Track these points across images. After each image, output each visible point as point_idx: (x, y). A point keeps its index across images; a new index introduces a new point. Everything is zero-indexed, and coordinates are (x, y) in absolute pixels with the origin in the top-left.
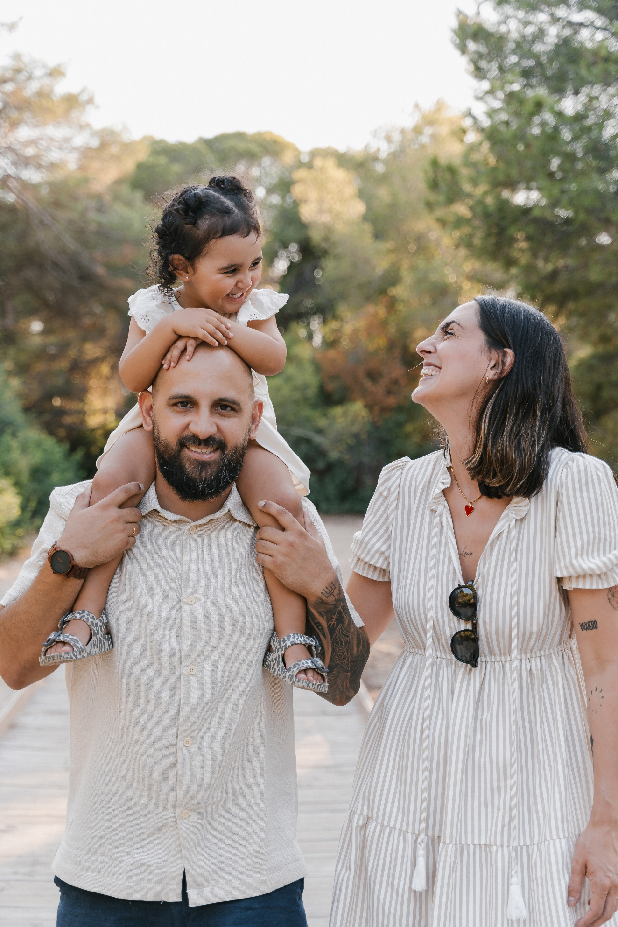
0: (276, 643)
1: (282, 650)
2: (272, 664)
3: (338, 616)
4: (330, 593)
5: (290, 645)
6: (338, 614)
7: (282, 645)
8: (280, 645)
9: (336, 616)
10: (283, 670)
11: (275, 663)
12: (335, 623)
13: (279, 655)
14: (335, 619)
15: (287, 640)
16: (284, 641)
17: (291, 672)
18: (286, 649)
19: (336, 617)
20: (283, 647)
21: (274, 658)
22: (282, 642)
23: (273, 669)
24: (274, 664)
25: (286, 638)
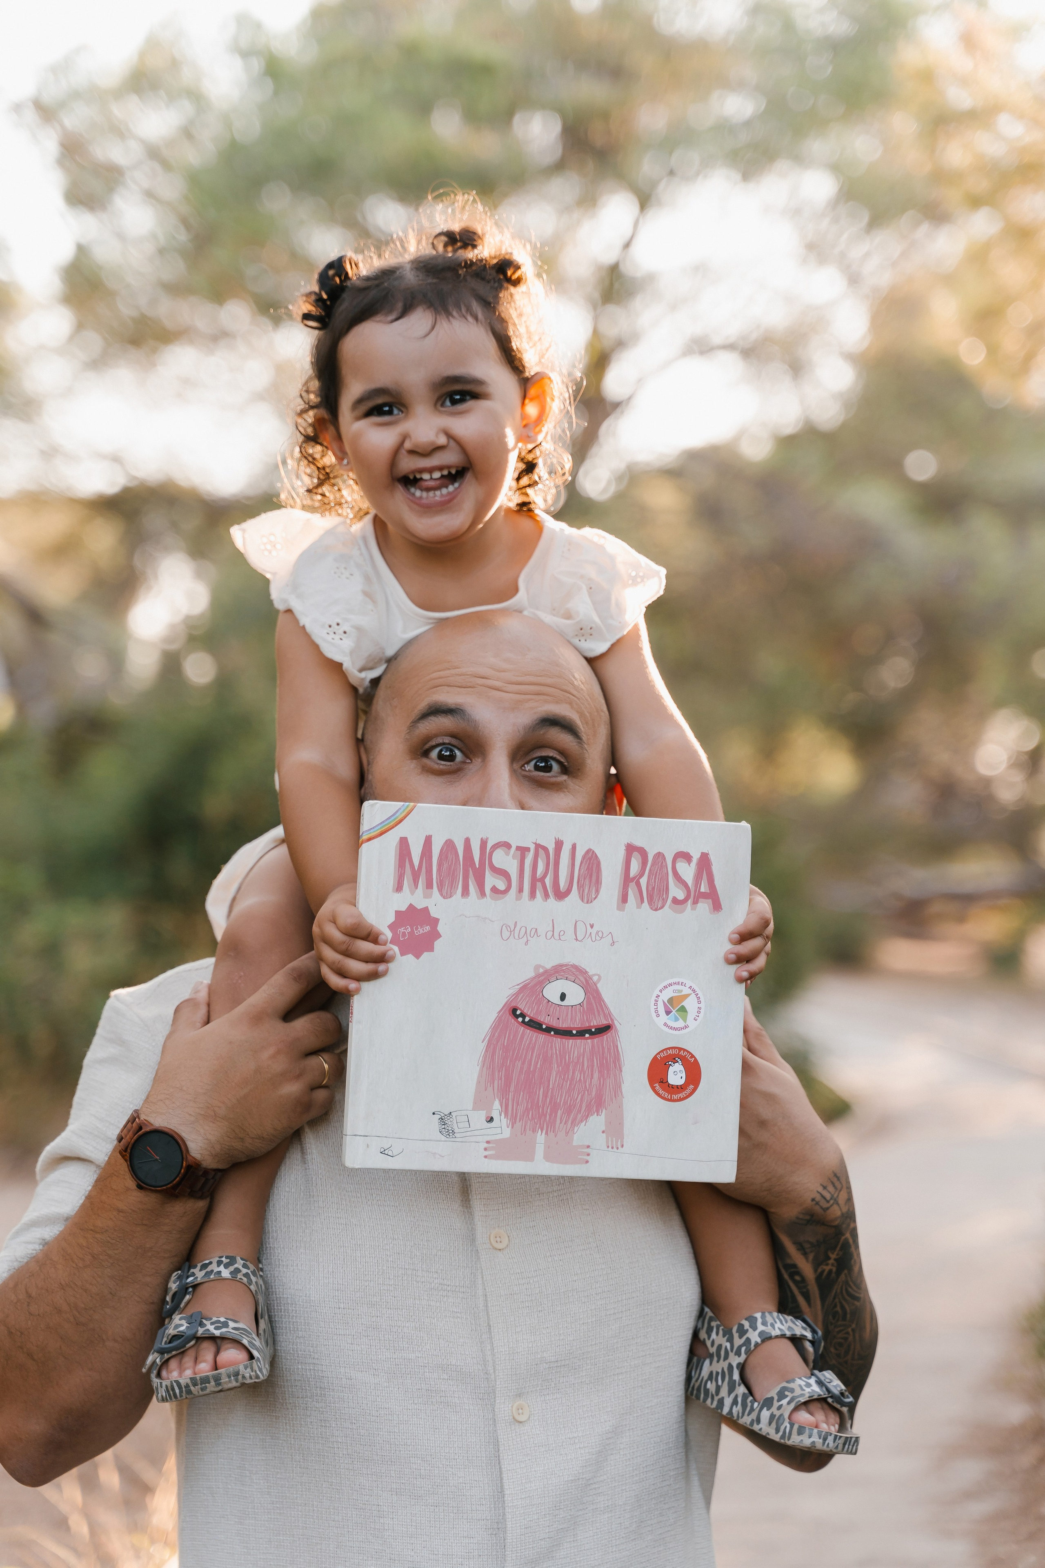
0: (717, 1334)
1: (738, 1353)
2: (711, 1386)
3: (841, 1253)
4: (831, 1199)
5: (759, 1340)
6: (841, 1249)
7: (738, 1342)
8: (731, 1340)
9: (836, 1253)
10: (749, 1404)
11: (720, 1383)
12: (834, 1269)
13: (730, 1367)
14: (835, 1260)
15: (750, 1330)
16: (742, 1332)
17: (774, 1409)
18: (749, 1353)
19: (837, 1255)
20: (740, 1348)
21: (717, 1373)
22: (736, 1335)
23: (716, 1398)
24: (718, 1388)
25: (746, 1325)
